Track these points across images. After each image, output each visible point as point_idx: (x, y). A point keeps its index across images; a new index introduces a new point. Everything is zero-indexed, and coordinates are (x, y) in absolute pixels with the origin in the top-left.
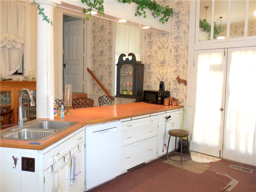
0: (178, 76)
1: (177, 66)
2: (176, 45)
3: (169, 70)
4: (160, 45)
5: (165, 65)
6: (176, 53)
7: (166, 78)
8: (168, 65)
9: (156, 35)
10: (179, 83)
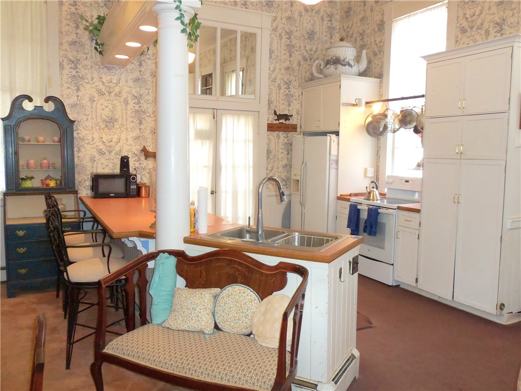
0: (144, 146)
1: (140, 129)
2: (137, 93)
3: (123, 136)
4: (101, 87)
5: (115, 127)
6: (137, 107)
7: (119, 149)
8: (122, 125)
9: (92, 67)
10: (146, 159)
